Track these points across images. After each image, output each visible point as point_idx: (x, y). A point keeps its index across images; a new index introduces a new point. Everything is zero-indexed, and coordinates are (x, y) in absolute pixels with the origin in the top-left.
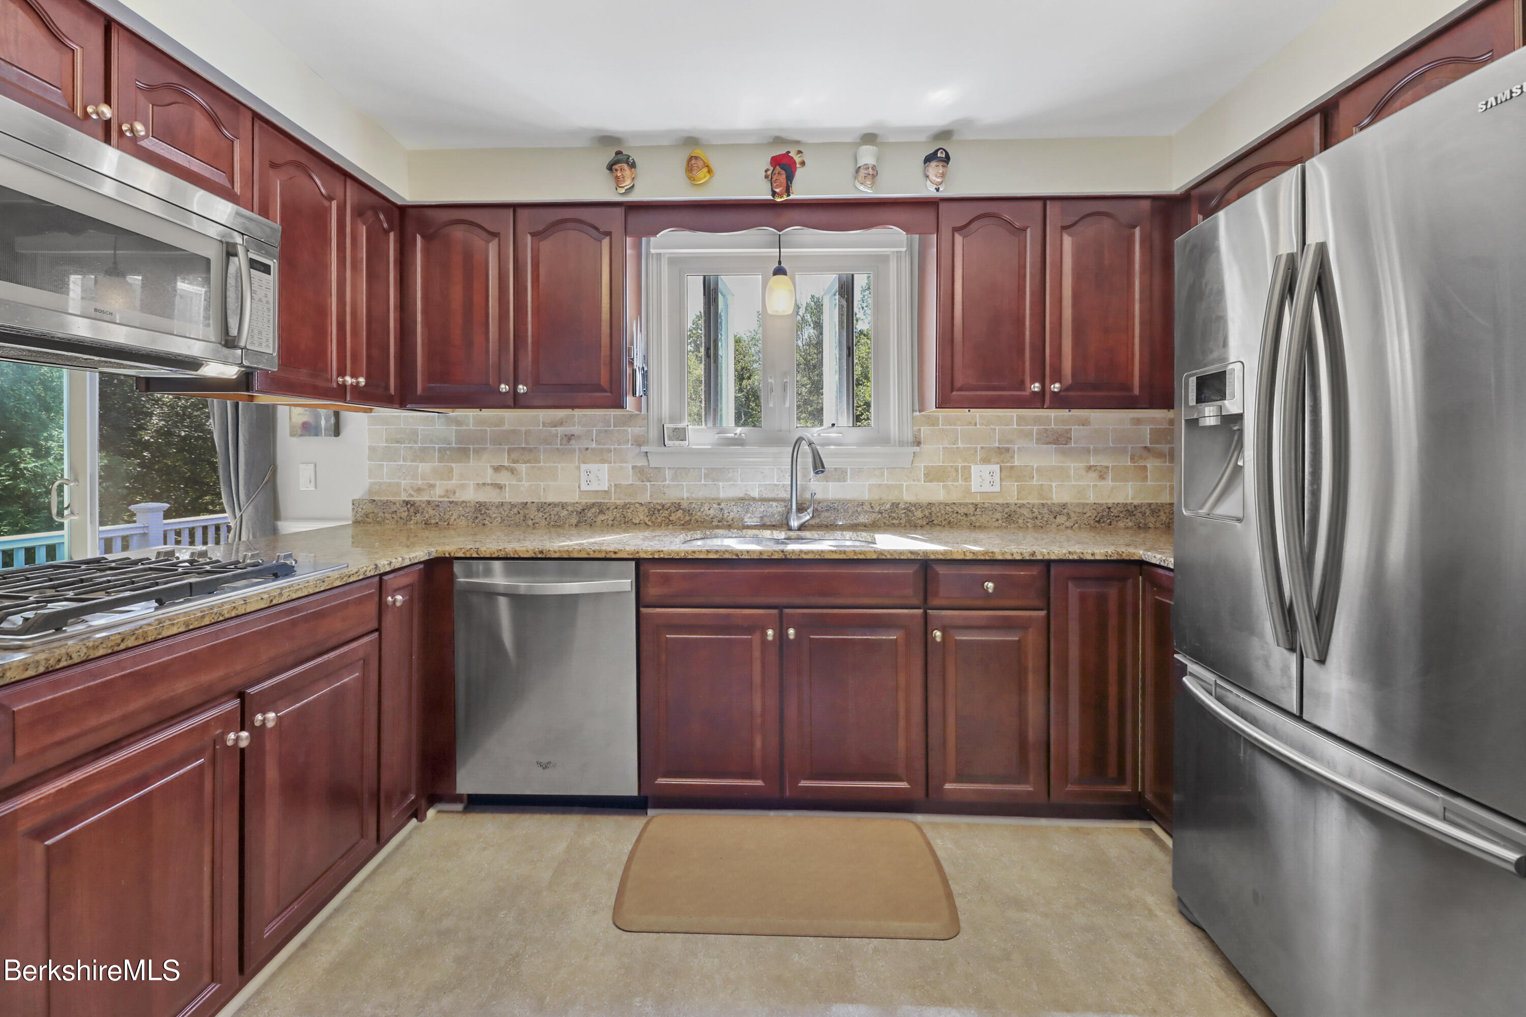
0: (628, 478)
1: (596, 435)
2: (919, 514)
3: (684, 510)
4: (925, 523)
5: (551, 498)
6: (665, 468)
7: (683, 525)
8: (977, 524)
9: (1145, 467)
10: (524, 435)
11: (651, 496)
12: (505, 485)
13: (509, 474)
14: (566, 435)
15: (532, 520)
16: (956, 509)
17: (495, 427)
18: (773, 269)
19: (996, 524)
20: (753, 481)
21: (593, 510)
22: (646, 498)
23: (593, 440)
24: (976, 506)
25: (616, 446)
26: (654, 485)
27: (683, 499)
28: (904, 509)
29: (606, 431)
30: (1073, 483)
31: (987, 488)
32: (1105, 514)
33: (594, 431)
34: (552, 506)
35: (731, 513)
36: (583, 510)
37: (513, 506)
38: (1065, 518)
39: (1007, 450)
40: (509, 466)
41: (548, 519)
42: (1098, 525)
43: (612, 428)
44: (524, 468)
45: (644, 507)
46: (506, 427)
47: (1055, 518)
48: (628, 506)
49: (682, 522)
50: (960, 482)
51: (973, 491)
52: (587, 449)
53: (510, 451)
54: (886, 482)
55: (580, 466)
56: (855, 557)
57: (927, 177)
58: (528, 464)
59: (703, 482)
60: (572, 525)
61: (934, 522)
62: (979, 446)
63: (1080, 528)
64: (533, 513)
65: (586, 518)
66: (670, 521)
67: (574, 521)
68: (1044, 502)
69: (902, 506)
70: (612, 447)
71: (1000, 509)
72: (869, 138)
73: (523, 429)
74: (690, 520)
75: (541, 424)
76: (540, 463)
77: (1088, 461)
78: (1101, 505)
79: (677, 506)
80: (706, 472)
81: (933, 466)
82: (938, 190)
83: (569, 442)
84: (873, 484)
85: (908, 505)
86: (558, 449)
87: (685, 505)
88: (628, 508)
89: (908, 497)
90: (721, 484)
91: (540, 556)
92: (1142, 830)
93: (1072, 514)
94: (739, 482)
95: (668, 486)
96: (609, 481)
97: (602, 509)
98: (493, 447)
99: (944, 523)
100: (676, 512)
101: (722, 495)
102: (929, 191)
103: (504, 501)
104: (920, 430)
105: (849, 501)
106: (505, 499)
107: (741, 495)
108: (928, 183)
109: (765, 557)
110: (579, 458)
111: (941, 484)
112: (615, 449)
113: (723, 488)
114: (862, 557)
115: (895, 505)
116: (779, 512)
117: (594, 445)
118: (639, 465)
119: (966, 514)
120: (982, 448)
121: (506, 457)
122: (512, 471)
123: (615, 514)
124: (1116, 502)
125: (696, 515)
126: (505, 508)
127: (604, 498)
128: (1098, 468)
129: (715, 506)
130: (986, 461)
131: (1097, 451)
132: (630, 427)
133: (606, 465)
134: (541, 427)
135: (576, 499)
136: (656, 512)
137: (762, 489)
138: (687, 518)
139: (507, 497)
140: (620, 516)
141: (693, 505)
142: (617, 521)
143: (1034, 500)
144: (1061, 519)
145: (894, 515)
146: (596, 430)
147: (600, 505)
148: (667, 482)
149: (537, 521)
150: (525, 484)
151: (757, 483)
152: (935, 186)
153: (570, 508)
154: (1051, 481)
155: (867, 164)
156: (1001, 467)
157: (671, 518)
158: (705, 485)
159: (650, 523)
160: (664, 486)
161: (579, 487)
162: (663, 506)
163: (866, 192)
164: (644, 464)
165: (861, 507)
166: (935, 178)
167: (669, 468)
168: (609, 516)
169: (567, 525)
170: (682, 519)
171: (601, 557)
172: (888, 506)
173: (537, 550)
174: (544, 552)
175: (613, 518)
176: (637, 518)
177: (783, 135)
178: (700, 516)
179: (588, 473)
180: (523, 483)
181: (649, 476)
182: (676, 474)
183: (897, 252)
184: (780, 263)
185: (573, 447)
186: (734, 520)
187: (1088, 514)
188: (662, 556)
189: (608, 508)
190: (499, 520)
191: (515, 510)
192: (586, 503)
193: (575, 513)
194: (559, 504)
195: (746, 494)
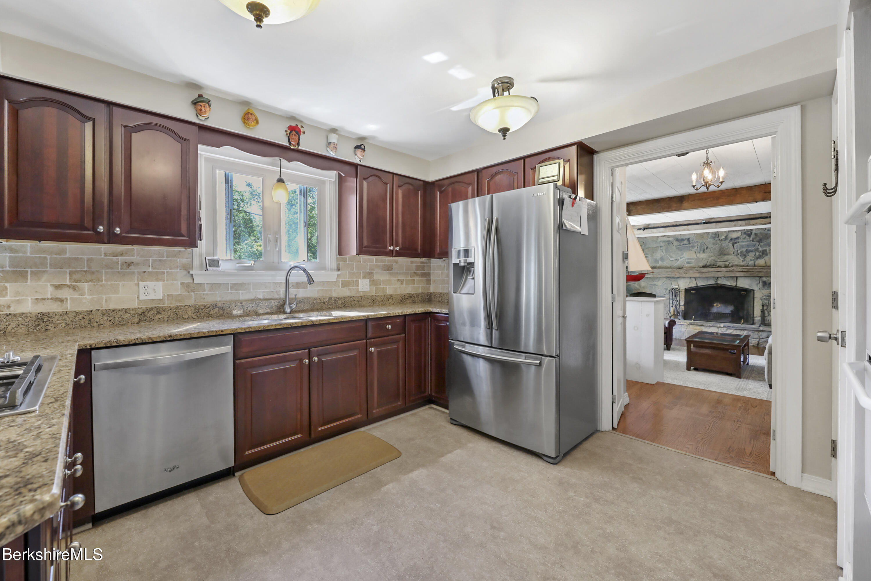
0: (177, 290)
1: (152, 263)
2: (340, 302)
3: (219, 308)
4: (342, 306)
5: (112, 307)
6: (205, 283)
7: (218, 316)
8: (362, 305)
9: (414, 279)
10: (86, 262)
11: (195, 301)
12: (67, 299)
13: (71, 291)
14: (126, 263)
15: (97, 322)
16: (355, 299)
17: (56, 255)
18: (277, 178)
19: (369, 304)
20: (259, 290)
21: (152, 312)
22: (192, 302)
23: (149, 266)
24: (362, 297)
25: (168, 270)
26: (197, 294)
27: (217, 302)
28: (334, 300)
29: (160, 260)
30: (393, 286)
31: (365, 290)
32: (404, 298)
33: (151, 260)
34: (115, 311)
35: (249, 308)
36: (144, 312)
37: (77, 313)
38: (392, 300)
39: (372, 273)
40: (71, 284)
41: (112, 321)
42: (401, 302)
43: (165, 258)
44: (86, 286)
45: (192, 308)
46: (67, 256)
47: (388, 300)
48: (180, 307)
49: (218, 315)
50: (355, 287)
51: (360, 291)
52: (145, 272)
53: (71, 274)
54: (325, 288)
55: (139, 284)
56: (342, 321)
57: (356, 154)
58: (90, 283)
59: (229, 291)
60: (134, 323)
61: (346, 305)
62: (362, 271)
63: (396, 304)
64: (98, 317)
65: (146, 318)
66: (210, 315)
67: (136, 320)
68: (385, 294)
69: (333, 299)
70: (165, 271)
71: (370, 298)
72: (334, 130)
73: (85, 257)
74: (223, 313)
75: (103, 254)
76: (102, 281)
77: (398, 278)
78: (402, 294)
79: (215, 306)
80: (232, 285)
81: (345, 280)
82: (360, 161)
83: (129, 267)
84: (320, 289)
85: (335, 298)
86: (118, 272)
87: (220, 305)
88: (180, 309)
89: (334, 295)
90: (241, 292)
91: (169, 339)
92: (429, 408)
93: (394, 299)
94: (251, 291)
95: (207, 294)
96: (163, 292)
97: (159, 311)
98: (53, 270)
99: (350, 305)
100: (214, 310)
101: (242, 298)
102: (357, 161)
103: (67, 310)
104: (339, 264)
105: (310, 298)
106: (67, 309)
107: (253, 297)
108: (356, 157)
109: (304, 324)
110: (138, 278)
111: (348, 288)
112: (167, 272)
113: (242, 294)
114: (345, 320)
115: (330, 299)
116: (275, 305)
117: (150, 269)
118: (186, 282)
119: (358, 301)
120: (363, 272)
121: (68, 278)
122: (74, 288)
123: (169, 313)
124: (407, 293)
125: (226, 310)
126: (70, 316)
127: (159, 304)
128: (401, 280)
129: (239, 304)
130: (364, 278)
131: (401, 274)
132: (179, 258)
133: (161, 282)
134: (103, 256)
135: (135, 305)
136: (200, 310)
137: (265, 294)
138: (221, 312)
139: (69, 308)
140: (174, 315)
141: (225, 305)
142: (171, 317)
143: (381, 294)
144: (390, 301)
145: (330, 303)
146: (152, 260)
147: (157, 308)
148: (206, 292)
149: (102, 323)
150: (88, 297)
151: (262, 291)
152: (360, 160)
153: (132, 312)
154: (386, 286)
155: (334, 143)
156: (370, 280)
157: (210, 313)
158: (231, 293)
159: (196, 317)
160: (204, 294)
161: (138, 297)
162: (205, 306)
163: (332, 154)
164: (190, 281)
165: (315, 300)
166: (360, 156)
167: (207, 283)
168: (165, 315)
169: (129, 324)
170: (218, 313)
171: (213, 335)
172: (327, 299)
173: (167, 335)
174: (173, 336)
175: (168, 316)
176: (187, 315)
177: (297, 116)
178: (229, 311)
179: (146, 288)
180: (85, 296)
181: (193, 288)
182: (212, 287)
183: (330, 180)
184: (280, 176)
185: (133, 270)
186: (250, 311)
187: (399, 298)
188: (251, 330)
189: (164, 310)
190: (64, 325)
191: (80, 317)
192: (146, 308)
193: (137, 315)
194: (122, 310)
195: (256, 297)
